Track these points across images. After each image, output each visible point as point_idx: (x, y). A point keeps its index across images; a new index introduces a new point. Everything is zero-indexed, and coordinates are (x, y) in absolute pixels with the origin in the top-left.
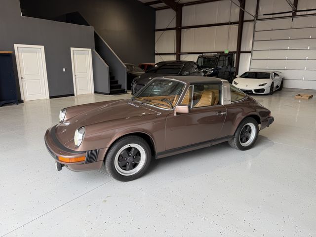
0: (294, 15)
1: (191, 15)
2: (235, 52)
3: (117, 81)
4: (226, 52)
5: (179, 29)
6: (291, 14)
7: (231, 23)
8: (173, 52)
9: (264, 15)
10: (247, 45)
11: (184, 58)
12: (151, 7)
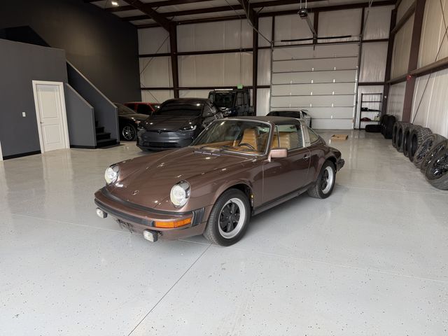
0: (315, 43)
1: (188, 38)
2: (250, 88)
3: (103, 128)
4: (240, 87)
5: (174, 55)
6: (311, 42)
7: (243, 50)
8: (168, 87)
9: (282, 41)
10: (264, 78)
11: (184, 95)
12: (132, 24)
